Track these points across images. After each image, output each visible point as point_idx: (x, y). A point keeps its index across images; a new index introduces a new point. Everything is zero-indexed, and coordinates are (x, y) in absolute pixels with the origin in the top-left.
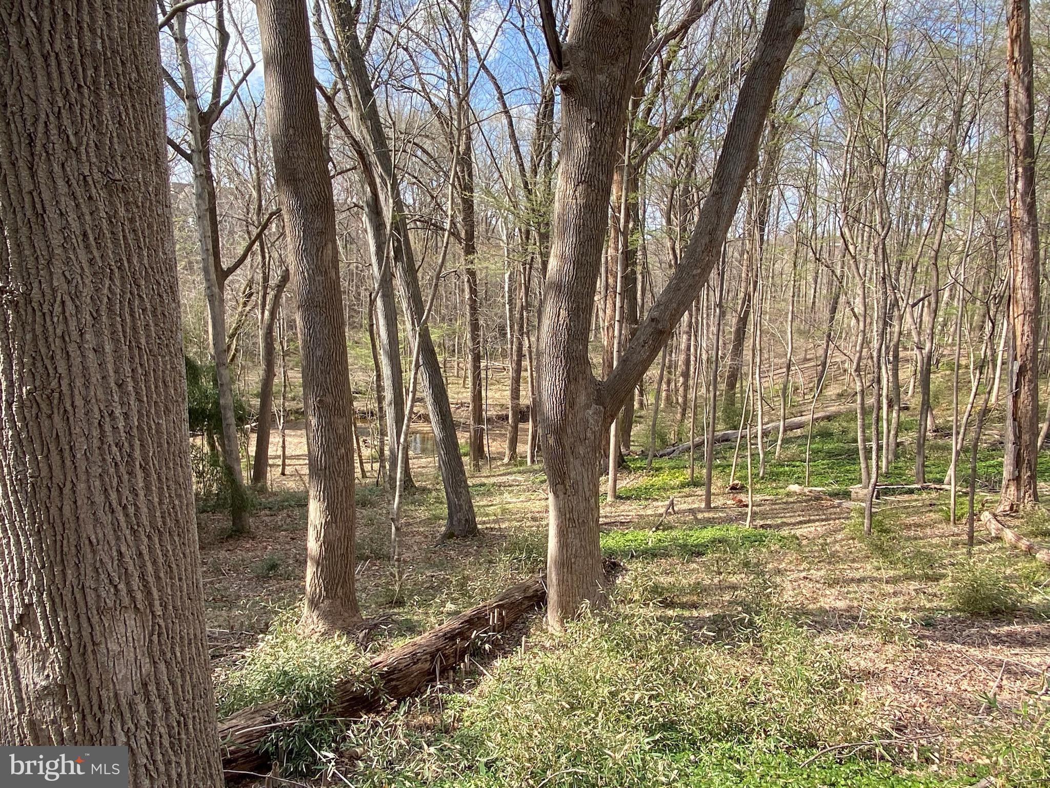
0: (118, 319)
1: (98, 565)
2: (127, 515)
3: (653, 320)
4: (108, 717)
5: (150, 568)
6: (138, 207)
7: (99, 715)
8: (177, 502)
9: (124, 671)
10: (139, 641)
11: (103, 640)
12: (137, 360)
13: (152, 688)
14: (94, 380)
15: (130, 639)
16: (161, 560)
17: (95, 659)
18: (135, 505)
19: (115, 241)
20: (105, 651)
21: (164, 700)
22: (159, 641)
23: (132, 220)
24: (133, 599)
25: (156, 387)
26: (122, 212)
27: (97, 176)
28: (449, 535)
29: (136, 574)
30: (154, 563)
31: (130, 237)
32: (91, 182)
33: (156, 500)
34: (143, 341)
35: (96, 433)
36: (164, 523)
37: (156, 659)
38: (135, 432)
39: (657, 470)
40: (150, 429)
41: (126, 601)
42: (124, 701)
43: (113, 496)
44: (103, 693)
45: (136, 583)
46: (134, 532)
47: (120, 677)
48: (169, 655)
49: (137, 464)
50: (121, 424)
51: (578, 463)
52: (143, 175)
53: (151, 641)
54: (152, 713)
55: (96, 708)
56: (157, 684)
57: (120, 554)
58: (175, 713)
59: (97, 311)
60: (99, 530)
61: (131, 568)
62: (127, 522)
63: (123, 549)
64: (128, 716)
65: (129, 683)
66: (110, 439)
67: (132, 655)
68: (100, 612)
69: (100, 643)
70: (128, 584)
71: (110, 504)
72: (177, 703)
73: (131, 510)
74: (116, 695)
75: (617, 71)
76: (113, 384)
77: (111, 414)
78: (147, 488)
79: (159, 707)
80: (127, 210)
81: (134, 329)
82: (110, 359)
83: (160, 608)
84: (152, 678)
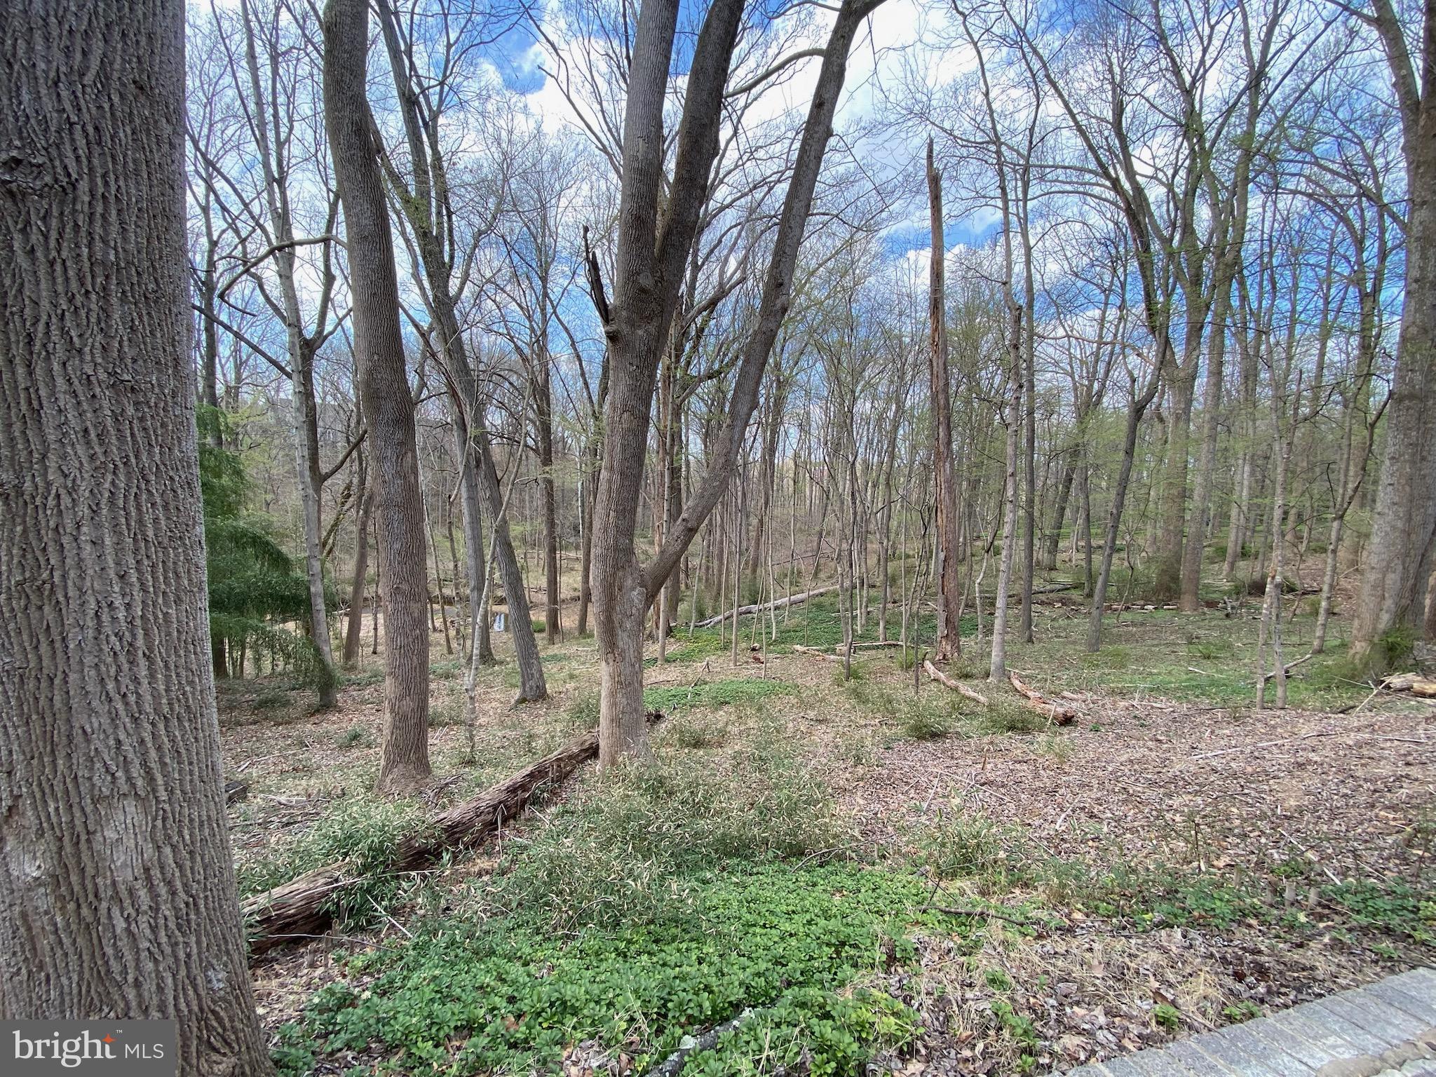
0: (122, 512)
1: (92, 754)
2: (127, 704)
4: (104, 905)
5: (153, 754)
6: (150, 407)
7: (95, 903)
8: (188, 688)
9: (123, 858)
10: (140, 827)
11: (99, 828)
12: (143, 551)
13: (156, 873)
14: (90, 572)
15: (130, 826)
16: (167, 745)
17: (90, 848)
18: (137, 693)
19: (121, 438)
20: (101, 839)
21: (169, 883)
22: (164, 825)
23: (142, 419)
24: (134, 786)
25: (165, 578)
26: (130, 411)
27: (103, 376)
28: (522, 700)
29: (137, 762)
30: (159, 749)
31: (139, 436)
32: (95, 382)
33: (162, 687)
34: (150, 533)
35: (91, 623)
36: (172, 709)
37: (160, 844)
38: (138, 622)
40: (156, 618)
41: (125, 788)
42: (122, 888)
43: (111, 686)
44: (99, 880)
45: (136, 771)
46: (135, 720)
47: (119, 864)
48: (176, 838)
49: (140, 653)
50: (121, 615)
52: (157, 379)
53: (154, 827)
54: (155, 896)
55: (91, 898)
56: (162, 868)
57: (119, 742)
58: (182, 895)
59: (97, 504)
60: (94, 720)
61: (131, 756)
62: (126, 710)
63: (122, 737)
64: (127, 903)
65: (130, 870)
66: (108, 629)
67: (132, 841)
68: (95, 802)
69: (95, 832)
70: (127, 771)
71: (107, 693)
72: (185, 885)
73: (132, 698)
74: (114, 883)
76: (112, 575)
77: (110, 605)
78: (152, 676)
79: (163, 890)
80: (137, 410)
81: (140, 522)
82: (109, 550)
83: (164, 793)
84: (156, 863)
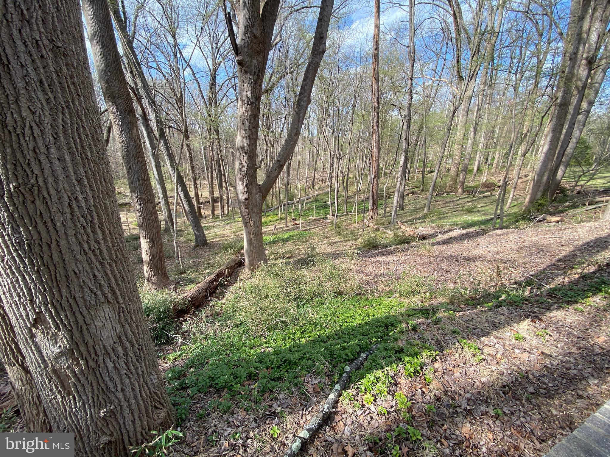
0: (71, 139)
1: (82, 284)
2: (95, 255)
3: (278, 161)
4: (101, 358)
5: (113, 281)
6: (74, 68)
7: (96, 358)
8: (121, 245)
9: (107, 334)
10: (113, 317)
11: (92, 322)
12: (87, 166)
13: (124, 338)
14: (61, 178)
15: (108, 318)
16: (118, 275)
17: (89, 332)
18: (99, 249)
19: (62, 88)
20: (94, 327)
21: (131, 342)
22: (124, 315)
23: (72, 77)
24: (106, 298)
25: (101, 182)
26: (64, 69)
27: (46, 42)
28: (197, 246)
29: (106, 285)
30: (115, 277)
31: (72, 87)
32: (42, 46)
33: (111, 245)
34: (89, 154)
35: (67, 210)
36: (117, 257)
37: (124, 324)
38: (93, 208)
39: (268, 216)
40: (101, 206)
41: (103, 299)
42: (109, 349)
43: (86, 246)
44: (97, 347)
45: (106, 290)
46: (101, 263)
47: (105, 337)
48: (130, 320)
49: (97, 226)
50: (83, 205)
51: (254, 215)
52: (75, 48)
53: (119, 316)
54: (125, 349)
55: (93, 356)
56: (126, 335)
57: (95, 276)
58: (137, 346)
59: (56, 134)
60: (79, 265)
61: (103, 282)
62: (95, 258)
63: (97, 273)
64: (112, 354)
65: (111, 339)
66: (77, 213)
67: (110, 325)
68: (88, 309)
69: (90, 325)
70: (102, 291)
71: (84, 250)
72: (137, 341)
73: (98, 252)
74: (104, 346)
75: (260, 59)
76: (74, 181)
77: (76, 199)
78: (105, 239)
79: (128, 345)
80: (68, 69)
81: (82, 146)
82: (69, 164)
83: (121, 299)
84: (123, 333)
